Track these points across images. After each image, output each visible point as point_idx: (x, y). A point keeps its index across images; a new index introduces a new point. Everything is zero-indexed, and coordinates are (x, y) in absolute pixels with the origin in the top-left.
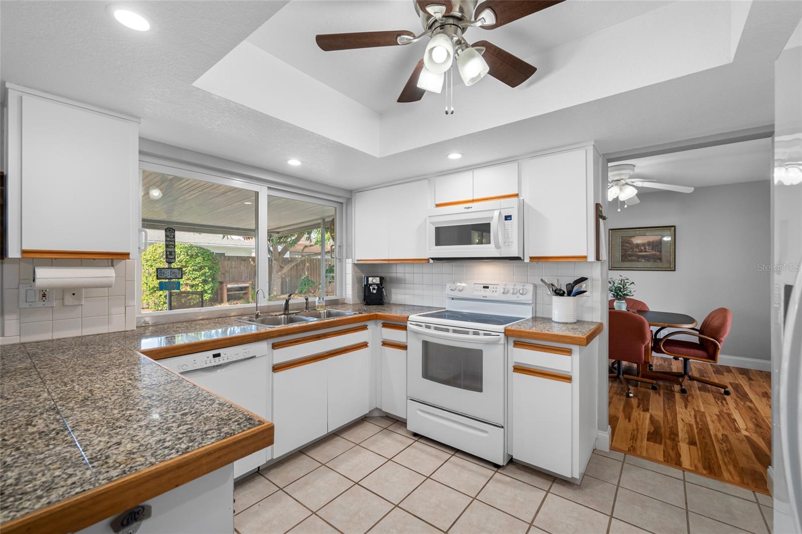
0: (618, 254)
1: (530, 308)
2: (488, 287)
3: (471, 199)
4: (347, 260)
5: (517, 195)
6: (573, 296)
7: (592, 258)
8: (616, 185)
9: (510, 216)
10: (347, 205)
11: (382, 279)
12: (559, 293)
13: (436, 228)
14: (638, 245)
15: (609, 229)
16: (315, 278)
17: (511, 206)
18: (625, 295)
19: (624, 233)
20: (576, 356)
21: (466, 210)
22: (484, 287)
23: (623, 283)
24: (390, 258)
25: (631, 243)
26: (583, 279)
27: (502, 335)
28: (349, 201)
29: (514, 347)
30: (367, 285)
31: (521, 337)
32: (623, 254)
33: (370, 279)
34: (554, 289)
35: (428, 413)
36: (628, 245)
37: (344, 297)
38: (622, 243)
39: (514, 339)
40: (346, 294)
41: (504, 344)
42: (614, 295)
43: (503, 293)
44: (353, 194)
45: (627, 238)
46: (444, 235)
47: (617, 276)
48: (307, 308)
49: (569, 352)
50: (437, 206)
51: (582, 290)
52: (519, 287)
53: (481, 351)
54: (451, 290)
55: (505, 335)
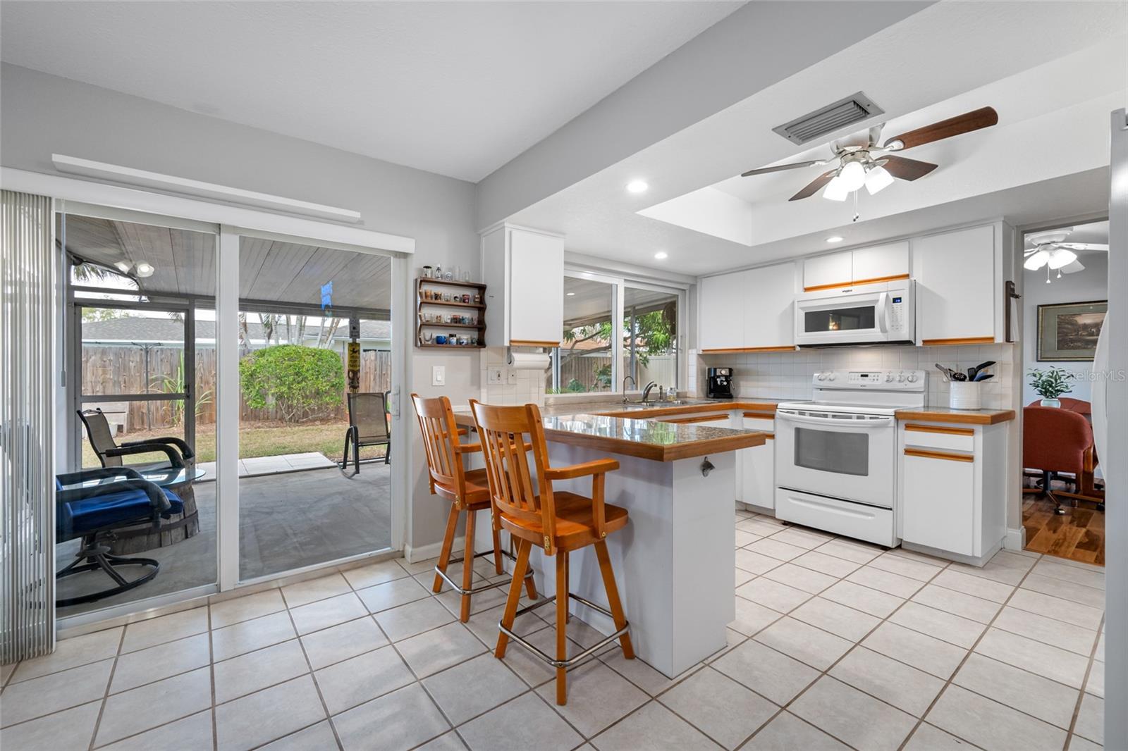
0: (1053, 340)
1: (921, 396)
2: (867, 376)
3: (850, 281)
4: (690, 351)
5: (907, 276)
6: (977, 381)
7: (1000, 338)
8: (1045, 249)
9: (900, 299)
10: (690, 291)
11: (731, 370)
12: (958, 378)
13: (806, 313)
14: (1085, 327)
15: (1039, 306)
16: (584, 382)
17: (901, 288)
18: (1058, 391)
19: (1062, 311)
20: (979, 437)
21: (845, 294)
22: (862, 376)
23: (1055, 376)
24: (746, 347)
25: (1074, 324)
26: (990, 363)
27: (892, 418)
28: (693, 287)
29: (905, 430)
30: (714, 377)
31: (914, 419)
32: (1060, 339)
33: (718, 371)
34: (952, 375)
35: (801, 500)
36: (1069, 326)
37: (686, 390)
38: (1058, 324)
39: (906, 422)
40: (688, 388)
41: (894, 427)
42: (1041, 391)
43: (887, 381)
44: (698, 280)
45: (1067, 317)
46: (816, 320)
47: (1046, 369)
48: (661, 398)
49: (971, 432)
50: (807, 290)
51: (989, 374)
52: (908, 374)
53: (867, 435)
54: (820, 380)
55: (895, 418)
